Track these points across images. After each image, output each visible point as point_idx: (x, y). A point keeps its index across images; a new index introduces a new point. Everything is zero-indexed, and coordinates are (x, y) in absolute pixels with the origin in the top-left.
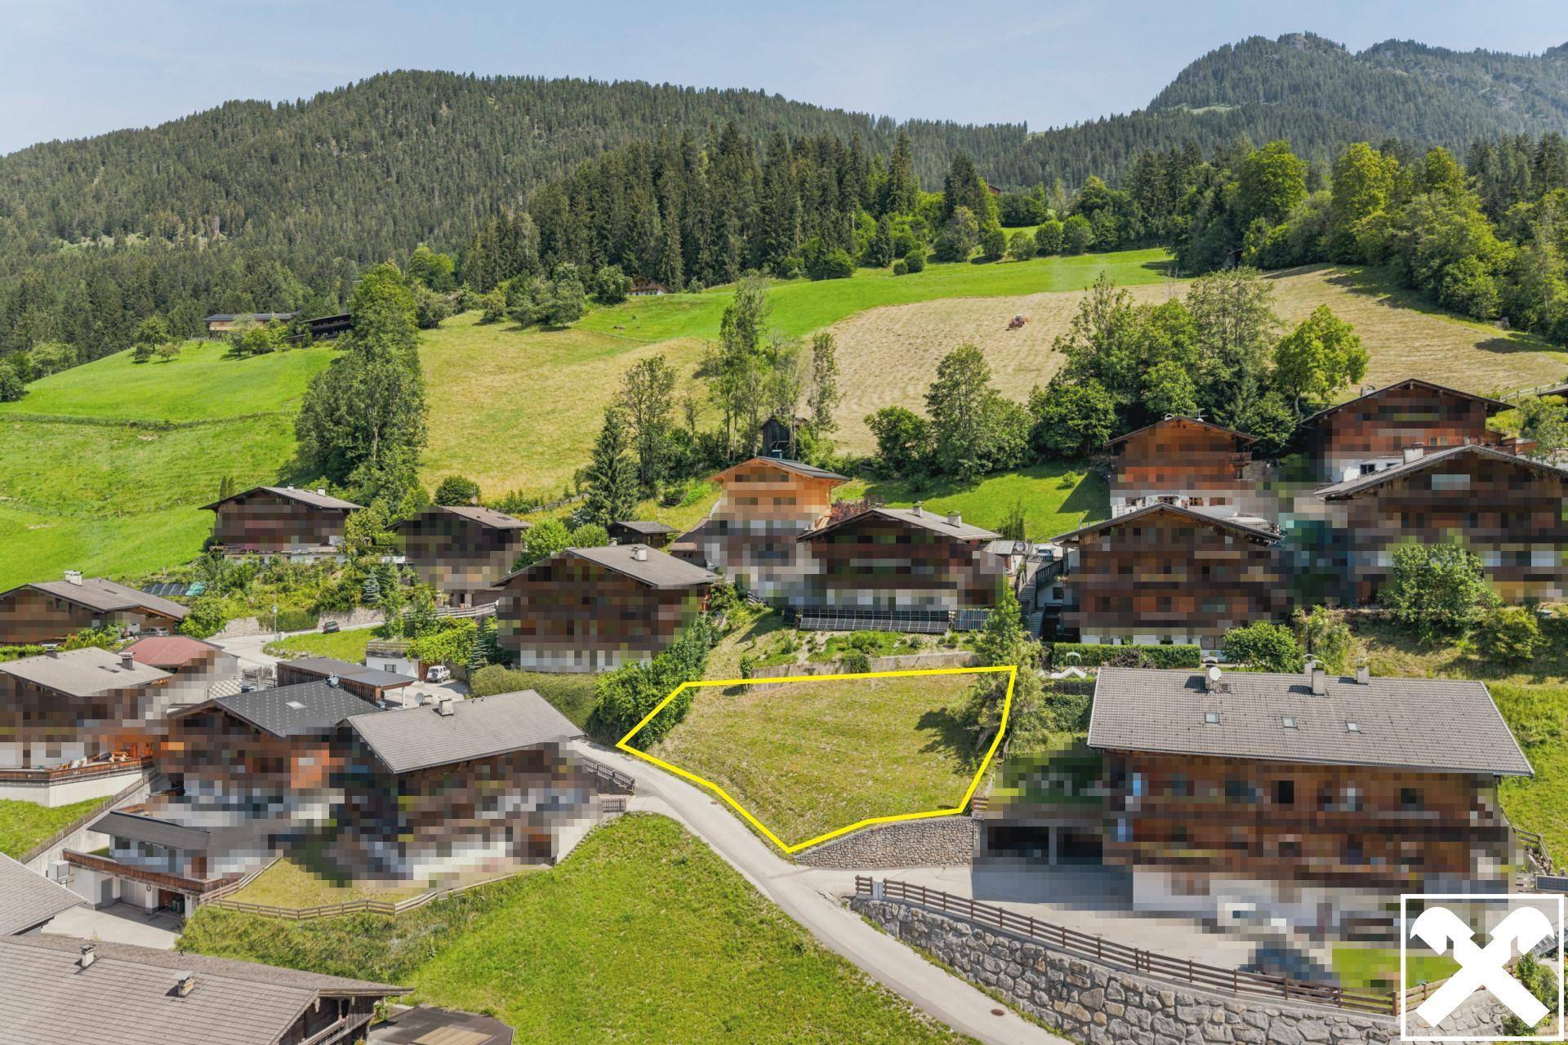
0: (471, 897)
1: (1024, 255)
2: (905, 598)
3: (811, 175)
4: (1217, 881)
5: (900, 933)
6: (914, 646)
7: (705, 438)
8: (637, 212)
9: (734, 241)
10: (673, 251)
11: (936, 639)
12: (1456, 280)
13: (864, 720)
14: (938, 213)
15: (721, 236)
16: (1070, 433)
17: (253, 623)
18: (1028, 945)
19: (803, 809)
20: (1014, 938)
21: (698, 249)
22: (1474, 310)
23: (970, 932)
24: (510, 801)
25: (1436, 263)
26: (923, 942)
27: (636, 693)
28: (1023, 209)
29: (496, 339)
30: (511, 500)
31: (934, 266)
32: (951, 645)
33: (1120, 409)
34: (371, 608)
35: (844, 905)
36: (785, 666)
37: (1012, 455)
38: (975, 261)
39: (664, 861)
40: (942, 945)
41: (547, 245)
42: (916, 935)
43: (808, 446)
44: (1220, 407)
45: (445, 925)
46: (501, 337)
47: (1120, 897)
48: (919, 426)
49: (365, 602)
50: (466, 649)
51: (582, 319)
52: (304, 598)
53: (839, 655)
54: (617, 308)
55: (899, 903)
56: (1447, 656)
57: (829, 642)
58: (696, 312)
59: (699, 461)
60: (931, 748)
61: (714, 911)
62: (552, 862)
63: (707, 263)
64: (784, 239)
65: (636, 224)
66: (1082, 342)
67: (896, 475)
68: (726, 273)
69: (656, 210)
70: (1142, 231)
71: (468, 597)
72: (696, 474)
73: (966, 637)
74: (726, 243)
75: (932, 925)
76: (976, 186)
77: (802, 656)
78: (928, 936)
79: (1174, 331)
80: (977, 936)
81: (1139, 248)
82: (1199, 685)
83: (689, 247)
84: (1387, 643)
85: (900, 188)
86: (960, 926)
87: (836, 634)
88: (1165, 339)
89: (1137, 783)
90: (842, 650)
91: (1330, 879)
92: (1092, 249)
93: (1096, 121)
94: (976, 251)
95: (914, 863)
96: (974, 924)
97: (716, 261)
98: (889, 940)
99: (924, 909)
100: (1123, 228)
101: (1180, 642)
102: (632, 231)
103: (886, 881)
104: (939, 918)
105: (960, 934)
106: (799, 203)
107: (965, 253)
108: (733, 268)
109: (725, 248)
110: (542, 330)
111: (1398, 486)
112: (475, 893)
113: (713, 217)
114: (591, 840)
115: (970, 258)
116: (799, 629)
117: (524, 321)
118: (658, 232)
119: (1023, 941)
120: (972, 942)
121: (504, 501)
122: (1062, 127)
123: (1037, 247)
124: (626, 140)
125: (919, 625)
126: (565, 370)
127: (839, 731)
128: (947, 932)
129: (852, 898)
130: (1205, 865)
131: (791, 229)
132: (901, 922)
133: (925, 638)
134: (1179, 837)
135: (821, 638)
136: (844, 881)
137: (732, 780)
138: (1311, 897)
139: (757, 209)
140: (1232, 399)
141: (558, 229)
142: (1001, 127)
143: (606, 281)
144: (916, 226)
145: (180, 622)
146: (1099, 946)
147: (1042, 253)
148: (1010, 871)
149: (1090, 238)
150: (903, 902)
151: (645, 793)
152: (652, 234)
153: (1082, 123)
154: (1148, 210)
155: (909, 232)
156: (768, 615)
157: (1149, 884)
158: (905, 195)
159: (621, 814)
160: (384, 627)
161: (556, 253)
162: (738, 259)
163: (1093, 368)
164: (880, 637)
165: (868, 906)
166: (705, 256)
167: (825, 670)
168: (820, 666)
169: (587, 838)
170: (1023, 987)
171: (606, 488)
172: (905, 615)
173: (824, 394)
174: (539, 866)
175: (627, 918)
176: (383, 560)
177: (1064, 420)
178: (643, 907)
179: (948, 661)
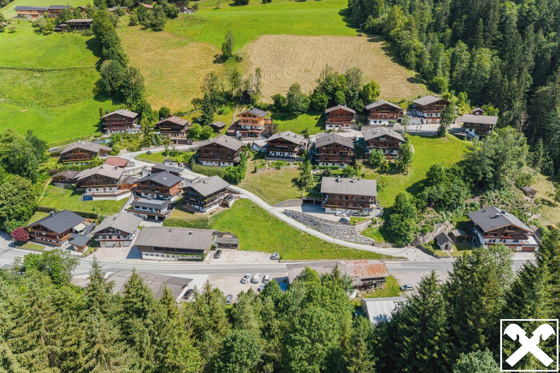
2: (286, 154)
4: (337, 209)
5: (293, 218)
6: (289, 164)
11: (293, 163)
12: (408, 58)
13: (281, 180)
16: (318, 106)
17: (125, 150)
18: (311, 219)
20: (309, 218)
25: (404, 52)
26: (296, 219)
27: (236, 174)
30: (179, 113)
32: (296, 164)
33: (329, 100)
36: (264, 167)
37: (305, 109)
43: (255, 100)
44: (350, 101)
47: (323, 211)
48: (284, 100)
49: (153, 144)
50: (187, 159)
51: (165, 25)
52: (136, 143)
53: (274, 166)
54: (175, 19)
56: (376, 170)
57: (272, 163)
60: (293, 186)
61: (262, 215)
62: (229, 207)
66: (322, 80)
71: (177, 142)
72: (224, 105)
73: (298, 163)
77: (267, 166)
79: (342, 83)
82: (337, 181)
84: (368, 167)
87: (273, 161)
88: (340, 85)
89: (327, 197)
91: (351, 209)
95: (292, 206)
96: (303, 216)
98: (290, 218)
99: (296, 214)
101: (336, 165)
103: (289, 210)
104: (298, 215)
110: (153, 30)
116: (266, 160)
117: (146, 26)
120: (303, 219)
121: (177, 112)
125: (289, 160)
127: (275, 182)
128: (300, 218)
129: (283, 212)
130: (336, 207)
132: (293, 216)
133: (291, 163)
134: (333, 203)
135: (270, 162)
136: (282, 209)
137: (257, 191)
138: (349, 211)
140: (352, 100)
143: (171, 10)
145: (110, 152)
146: (321, 219)
148: (308, 207)
150: (292, 213)
151: (242, 194)
156: (257, 155)
157: (328, 210)
159: (239, 198)
163: (323, 88)
164: (282, 162)
165: (287, 214)
167: (272, 169)
168: (270, 168)
169: (234, 203)
170: (310, 224)
171: (207, 113)
172: (286, 158)
173: (258, 83)
174: (227, 208)
175: (246, 217)
176: (155, 133)
177: (317, 103)
178: (249, 215)
179: (295, 167)
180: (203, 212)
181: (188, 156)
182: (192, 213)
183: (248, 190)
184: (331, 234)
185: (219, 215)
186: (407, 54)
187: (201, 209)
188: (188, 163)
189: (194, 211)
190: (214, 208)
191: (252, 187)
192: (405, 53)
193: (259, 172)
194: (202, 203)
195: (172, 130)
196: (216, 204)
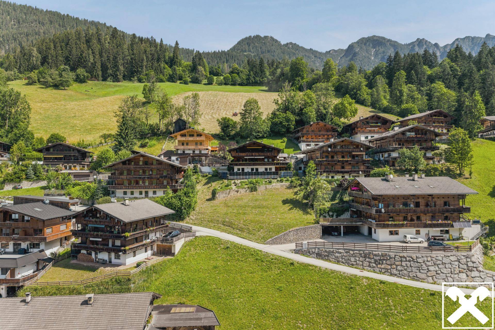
0: (152, 268)
1: (220, 84)
3: (148, 49)
5: (317, 257)
6: (270, 182)
7: (151, 126)
8: (83, 53)
9: (121, 68)
10: (98, 68)
11: (276, 180)
12: (360, 96)
13: (264, 204)
14: (190, 68)
15: (116, 66)
18: (365, 252)
19: (259, 229)
20: (360, 250)
21: (107, 69)
22: (364, 104)
23: (344, 252)
24: (152, 236)
26: (326, 258)
27: (181, 200)
28: (215, 71)
29: (36, 90)
31: (191, 84)
32: (281, 181)
33: (296, 121)
34: (30, 181)
35: (292, 252)
36: (229, 190)
37: (265, 133)
38: (205, 84)
39: (219, 249)
40: (334, 257)
41: (44, 61)
42: (323, 256)
45: (146, 279)
46: (39, 90)
48: (235, 123)
49: (27, 178)
50: (87, 193)
51: (71, 87)
54: (84, 84)
55: (315, 248)
57: (241, 183)
58: (117, 88)
59: (149, 133)
60: (290, 209)
62: (173, 255)
63: (111, 74)
64: (140, 70)
65: (83, 57)
67: (227, 139)
68: (118, 78)
69: (91, 53)
70: (254, 81)
71: (72, 176)
72: (148, 138)
73: (286, 179)
74: (118, 67)
75: (329, 252)
76: (203, 61)
77: (234, 187)
78: (328, 256)
80: (346, 252)
81: (252, 86)
83: (104, 68)
85: (177, 58)
86: (340, 250)
87: (242, 180)
90: (247, 185)
92: (240, 85)
93: (217, 51)
94: (205, 81)
96: (344, 249)
97: (114, 74)
98: (313, 259)
99: (324, 248)
100: (248, 79)
102: (81, 59)
103: (308, 242)
104: (332, 250)
105: (341, 253)
106: (145, 58)
107: (201, 81)
108: (120, 77)
109: (118, 70)
110: (55, 89)
111: (400, 135)
112: (154, 267)
113: (113, 59)
114: (185, 247)
115: (203, 83)
116: (228, 179)
117: (46, 85)
118: (92, 60)
119: (363, 251)
120: (345, 254)
122: (207, 52)
123: (224, 82)
124: (53, 31)
125: (269, 176)
126: (71, 103)
127: (255, 207)
128: (335, 253)
129: (294, 250)
131: (142, 66)
132: (316, 254)
133: (273, 180)
134: (392, 218)
135: (238, 182)
137: (224, 225)
139: (130, 58)
141: (50, 55)
142: (186, 49)
143: (80, 74)
144: (184, 71)
146: (390, 247)
147: (226, 84)
149: (239, 80)
150: (316, 248)
152: (89, 61)
153: (213, 51)
154: (255, 75)
155: (181, 72)
156: (210, 177)
157: (383, 235)
158: (179, 61)
159: (194, 237)
160: (47, 186)
161: (48, 64)
162: (122, 74)
164: (258, 180)
165: (302, 251)
166: (110, 71)
167: (242, 191)
168: (241, 190)
169: (184, 246)
170: (366, 264)
171: (124, 139)
172: (262, 174)
173: (195, 113)
174: (169, 257)
175: (215, 267)
176: (34, 163)
177: (281, 123)
178: (220, 263)
179: (282, 186)
180: (118, 265)
181: (89, 188)
182: (93, 269)
183: (206, 226)
184: (423, 276)
185: (153, 270)
186: (358, 92)
187: (114, 261)
188: (88, 200)
189: (97, 265)
190: (142, 256)
191: (211, 221)
192: (357, 91)
193: (220, 197)
194: (118, 243)
195: (65, 158)
196: (145, 247)
